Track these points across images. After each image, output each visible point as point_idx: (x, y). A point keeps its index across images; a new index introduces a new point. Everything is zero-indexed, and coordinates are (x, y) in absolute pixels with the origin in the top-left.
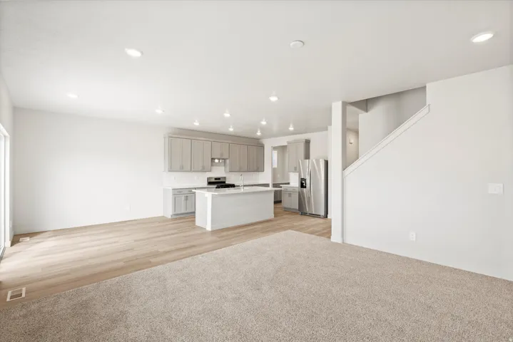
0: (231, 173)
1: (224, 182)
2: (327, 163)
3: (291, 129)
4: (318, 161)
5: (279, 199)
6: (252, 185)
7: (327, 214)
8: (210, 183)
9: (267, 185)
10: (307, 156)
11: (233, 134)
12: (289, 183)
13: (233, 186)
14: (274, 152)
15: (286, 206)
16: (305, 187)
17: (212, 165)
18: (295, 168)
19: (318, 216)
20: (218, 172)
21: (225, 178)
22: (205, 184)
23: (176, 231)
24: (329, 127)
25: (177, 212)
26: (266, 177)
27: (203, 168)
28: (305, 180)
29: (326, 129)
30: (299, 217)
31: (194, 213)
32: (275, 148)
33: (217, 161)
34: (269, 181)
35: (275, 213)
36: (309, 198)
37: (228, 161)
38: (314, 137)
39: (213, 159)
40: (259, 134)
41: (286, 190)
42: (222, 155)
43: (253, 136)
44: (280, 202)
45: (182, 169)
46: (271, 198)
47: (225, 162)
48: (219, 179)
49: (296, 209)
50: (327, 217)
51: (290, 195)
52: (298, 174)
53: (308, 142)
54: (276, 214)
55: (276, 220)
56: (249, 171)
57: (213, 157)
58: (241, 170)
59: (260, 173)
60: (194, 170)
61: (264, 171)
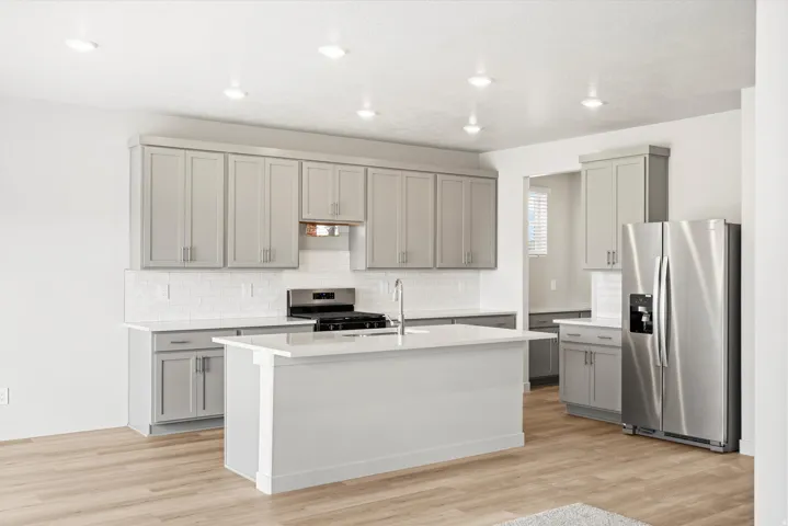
0: (373, 274)
1: (350, 308)
2: (735, 234)
3: (593, 104)
4: (699, 227)
5: (549, 372)
6: (452, 320)
7: (738, 435)
8: (295, 311)
9: (506, 321)
10: (658, 210)
11: (374, 131)
12: (587, 314)
13: (378, 321)
14: (533, 197)
15: (575, 399)
16: (649, 329)
17: (302, 247)
18: (612, 256)
19: (699, 444)
20: (327, 271)
21: (352, 291)
22: (279, 315)
23: (144, 491)
24: (745, 92)
25: (170, 416)
26: (503, 289)
27: (269, 255)
28: (648, 302)
29: (734, 101)
30: (623, 444)
31: (221, 418)
32: (536, 183)
33: (322, 230)
34: (517, 306)
35: (526, 429)
36: (665, 371)
37: (361, 231)
38: (686, 138)
39: (307, 226)
40: (473, 129)
41: (575, 342)
42: (337, 207)
43: (452, 139)
44: (553, 380)
45: (190, 259)
46: (518, 368)
47: (352, 236)
48: (330, 295)
49: (612, 413)
50: (737, 450)
51: (589, 358)
52: (618, 277)
53: (659, 158)
54: (531, 431)
55: (532, 457)
56: (439, 268)
57: (306, 216)
58: (409, 265)
59: (483, 275)
60: (235, 264)
61: (496, 266)
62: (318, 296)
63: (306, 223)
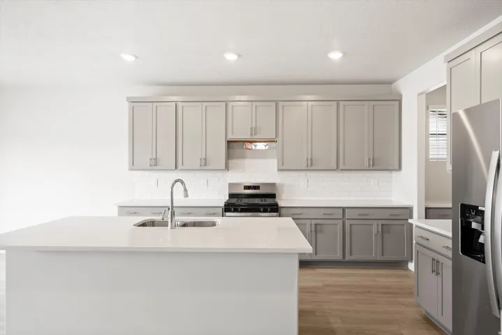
1: (273, 196)
27: (205, 162)
45: (156, 165)
48: (256, 187)
56: (341, 170)
57: (231, 137)
58: (313, 168)
59: (394, 174)
60: (183, 167)
61: (400, 168)
62: (247, 188)
63: (231, 141)
